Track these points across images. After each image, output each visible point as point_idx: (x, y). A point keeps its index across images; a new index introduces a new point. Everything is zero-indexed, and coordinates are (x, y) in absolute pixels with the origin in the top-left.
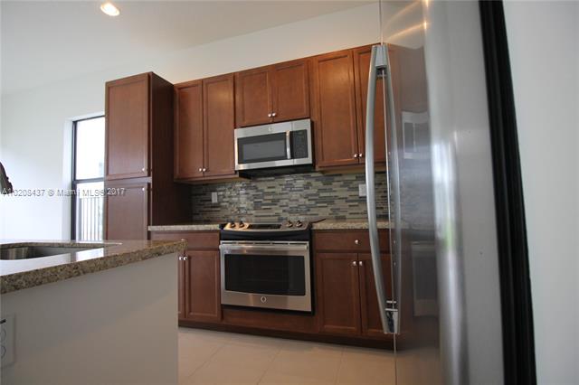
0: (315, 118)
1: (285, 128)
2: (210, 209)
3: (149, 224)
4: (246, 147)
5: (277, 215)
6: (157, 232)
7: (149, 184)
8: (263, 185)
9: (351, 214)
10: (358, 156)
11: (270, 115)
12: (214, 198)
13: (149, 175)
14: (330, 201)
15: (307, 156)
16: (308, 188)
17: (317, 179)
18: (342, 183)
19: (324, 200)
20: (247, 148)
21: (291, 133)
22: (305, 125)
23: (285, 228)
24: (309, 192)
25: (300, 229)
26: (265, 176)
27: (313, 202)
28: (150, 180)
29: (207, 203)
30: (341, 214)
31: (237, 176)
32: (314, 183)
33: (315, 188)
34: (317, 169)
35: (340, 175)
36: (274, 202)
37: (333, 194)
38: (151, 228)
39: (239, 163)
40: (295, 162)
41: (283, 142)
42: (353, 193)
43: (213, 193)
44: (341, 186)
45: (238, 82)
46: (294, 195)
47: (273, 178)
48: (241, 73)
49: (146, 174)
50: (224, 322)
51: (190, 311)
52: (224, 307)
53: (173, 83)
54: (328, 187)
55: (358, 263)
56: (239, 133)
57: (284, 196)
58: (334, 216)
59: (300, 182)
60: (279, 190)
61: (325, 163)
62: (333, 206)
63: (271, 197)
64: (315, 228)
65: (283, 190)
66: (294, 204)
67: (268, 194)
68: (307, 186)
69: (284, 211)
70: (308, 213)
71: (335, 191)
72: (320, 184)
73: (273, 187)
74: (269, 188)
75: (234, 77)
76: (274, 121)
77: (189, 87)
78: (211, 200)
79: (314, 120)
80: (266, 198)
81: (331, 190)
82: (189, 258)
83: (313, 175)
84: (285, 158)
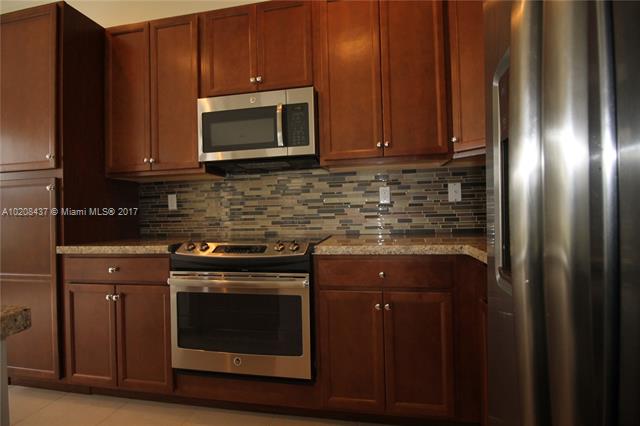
0: (322, 86)
1: (276, 99)
2: (166, 219)
3: (59, 243)
4: (214, 127)
5: (263, 228)
6: (72, 256)
7: (58, 181)
8: (244, 186)
9: (367, 228)
10: (382, 145)
11: (252, 80)
12: (172, 202)
13: (58, 166)
14: (339, 210)
15: (308, 144)
16: (308, 191)
17: (321, 178)
18: (356, 184)
19: (330, 208)
20: (217, 128)
21: (285, 107)
22: (305, 96)
23: (273, 252)
24: (308, 196)
25: (295, 254)
26: (246, 172)
27: (315, 211)
28: (60, 173)
29: (160, 210)
30: (352, 228)
31: (203, 170)
32: (317, 184)
33: (318, 191)
34: (322, 163)
35: (354, 173)
36: (260, 211)
37: (344, 200)
38: (61, 250)
39: (205, 151)
40: (291, 151)
41: (272, 120)
42: (371, 200)
43: (170, 196)
44: (355, 189)
45: (204, 28)
46: (289, 201)
47: (258, 176)
48: (208, 14)
49: (52, 164)
50: (178, 393)
51: (125, 377)
52: (176, 372)
53: (105, 25)
54: (336, 190)
55: (382, 307)
56: (205, 105)
57: (275, 202)
58: (344, 231)
59: (297, 182)
60: (266, 192)
61: (333, 154)
62: (342, 218)
63: (255, 203)
64: (318, 252)
65: (272, 192)
66: (288, 215)
67: (252, 198)
68: (307, 189)
69: (273, 223)
70: (308, 226)
71: (346, 196)
72: (325, 186)
73: (259, 189)
74: (251, 189)
75: (199, 19)
76: (259, 88)
77: (129, 32)
78: (167, 206)
79: (318, 90)
80: (247, 203)
81: (340, 195)
82: (123, 296)
83: (315, 172)
84: (274, 145)
